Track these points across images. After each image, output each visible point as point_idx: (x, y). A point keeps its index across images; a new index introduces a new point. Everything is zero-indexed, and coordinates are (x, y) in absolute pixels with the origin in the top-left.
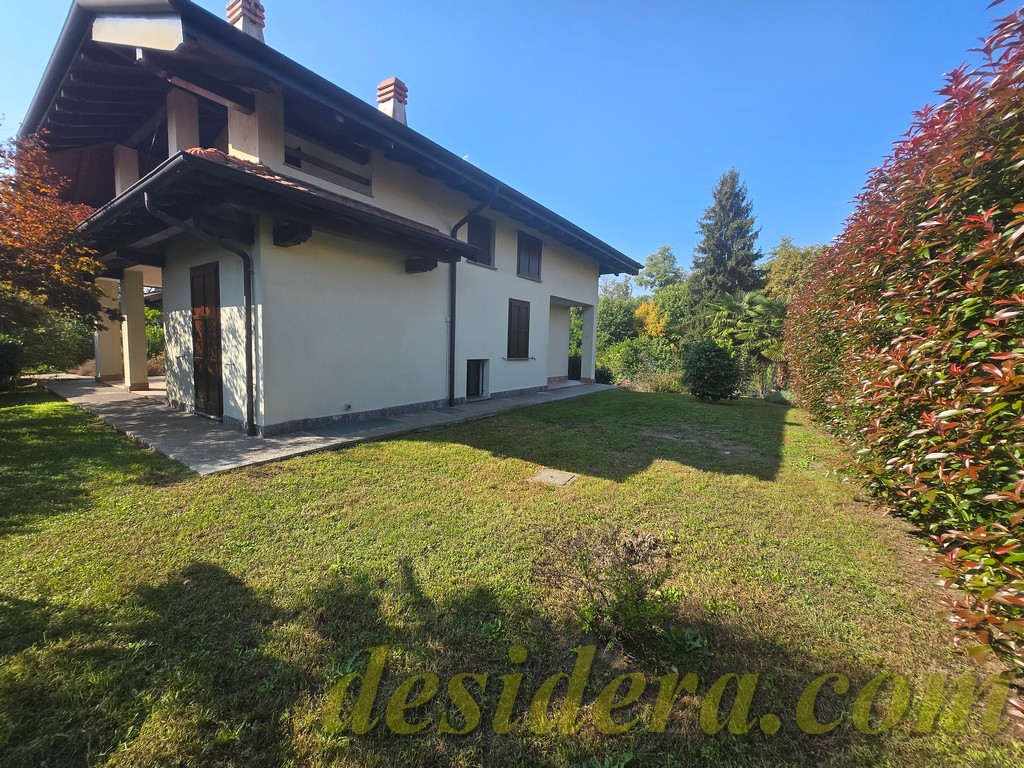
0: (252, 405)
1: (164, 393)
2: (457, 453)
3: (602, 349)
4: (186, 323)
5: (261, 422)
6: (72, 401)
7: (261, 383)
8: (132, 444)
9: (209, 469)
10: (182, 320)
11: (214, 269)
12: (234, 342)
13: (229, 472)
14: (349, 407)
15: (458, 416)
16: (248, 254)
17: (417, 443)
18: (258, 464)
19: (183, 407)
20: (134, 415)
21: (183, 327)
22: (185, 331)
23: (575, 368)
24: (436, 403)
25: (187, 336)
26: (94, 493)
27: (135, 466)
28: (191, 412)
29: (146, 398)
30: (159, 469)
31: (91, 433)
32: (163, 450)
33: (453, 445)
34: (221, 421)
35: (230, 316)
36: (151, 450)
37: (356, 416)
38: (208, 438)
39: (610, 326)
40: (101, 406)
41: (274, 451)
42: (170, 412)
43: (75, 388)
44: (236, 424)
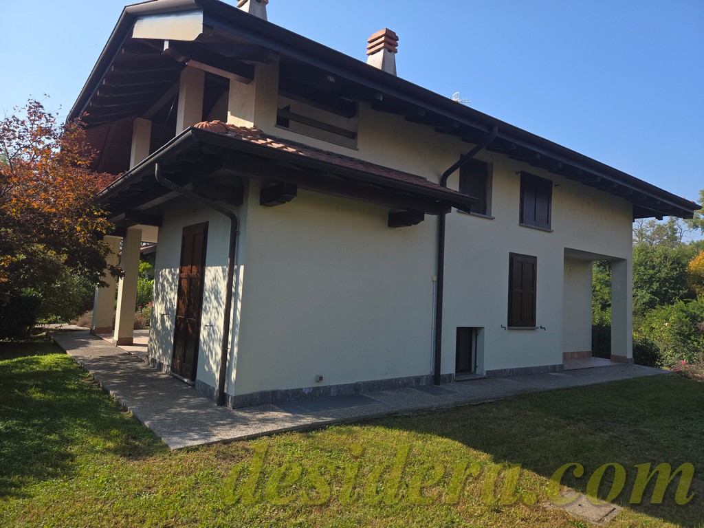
0: (224, 372)
1: (145, 350)
2: (445, 452)
3: (641, 313)
4: (173, 281)
5: (231, 392)
6: (70, 354)
7: (236, 350)
8: (113, 406)
9: (179, 443)
10: (170, 277)
11: (204, 229)
12: (215, 303)
13: (196, 449)
14: (321, 378)
15: (445, 399)
16: (236, 215)
17: (396, 432)
18: (225, 442)
19: (160, 366)
20: (118, 372)
21: (170, 284)
22: (171, 289)
23: (601, 340)
24: (418, 379)
25: (173, 294)
26: (78, 459)
27: (115, 432)
28: (166, 373)
29: (129, 353)
30: (135, 438)
31: (81, 390)
32: (140, 416)
33: (440, 439)
34: (193, 386)
35: (214, 276)
36: (128, 415)
37: (327, 389)
38: (180, 405)
39: (650, 282)
40: (92, 361)
41: (242, 427)
42: (148, 371)
43: (73, 339)
44: (206, 391)
